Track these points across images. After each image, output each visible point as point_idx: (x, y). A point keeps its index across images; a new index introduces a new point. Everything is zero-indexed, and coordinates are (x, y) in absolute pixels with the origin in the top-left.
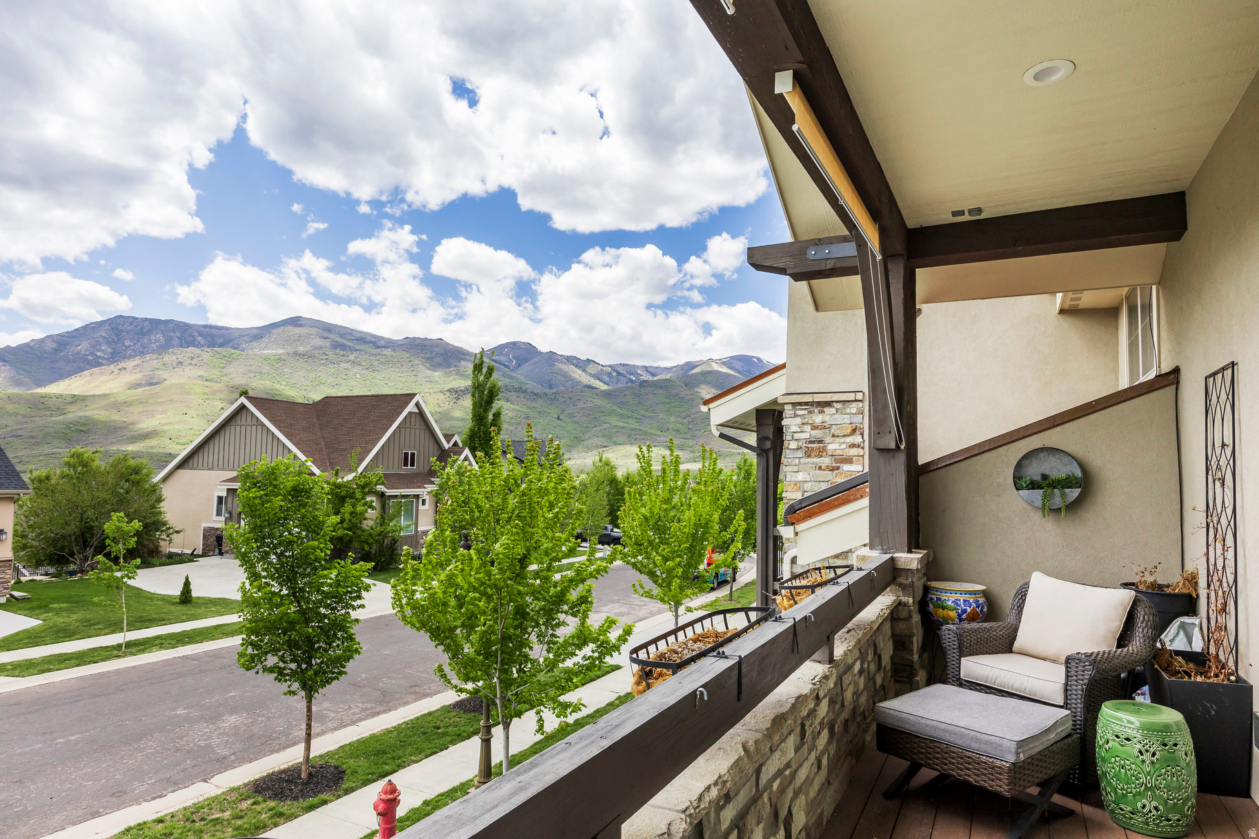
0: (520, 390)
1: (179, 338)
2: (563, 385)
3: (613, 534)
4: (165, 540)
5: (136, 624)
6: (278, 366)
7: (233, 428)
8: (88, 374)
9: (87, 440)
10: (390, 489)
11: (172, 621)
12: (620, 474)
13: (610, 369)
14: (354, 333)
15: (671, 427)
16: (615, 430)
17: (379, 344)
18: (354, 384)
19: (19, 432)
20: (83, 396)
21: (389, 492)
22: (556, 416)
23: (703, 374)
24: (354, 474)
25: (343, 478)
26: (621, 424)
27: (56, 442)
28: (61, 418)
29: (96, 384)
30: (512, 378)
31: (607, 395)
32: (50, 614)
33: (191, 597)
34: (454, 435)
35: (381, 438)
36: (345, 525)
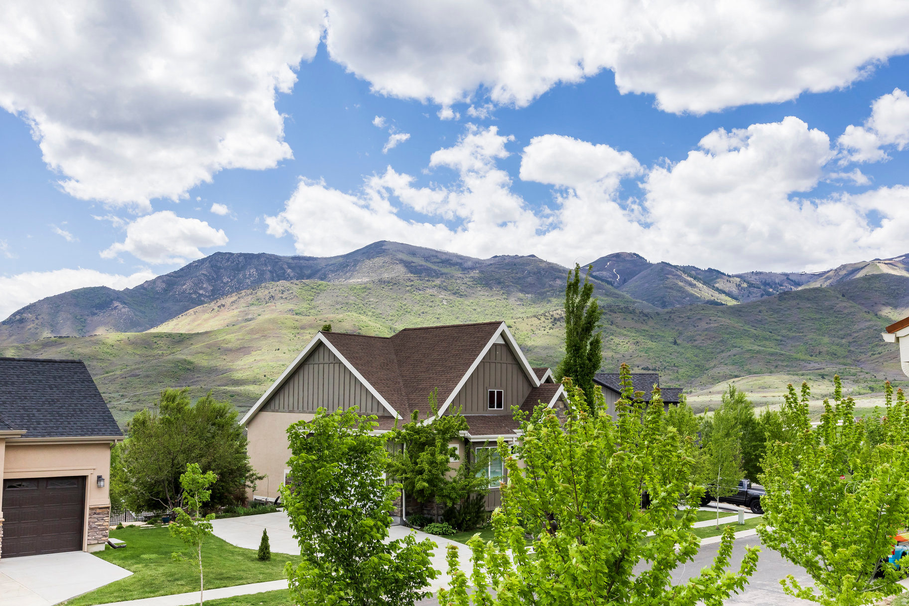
0: (627, 311)
1: (270, 272)
2: (679, 302)
3: (751, 492)
4: (249, 487)
5: (216, 581)
6: (363, 295)
7: (311, 367)
8: (192, 313)
9: (193, 378)
10: (474, 434)
11: (249, 581)
12: (758, 413)
13: (738, 279)
14: (439, 255)
15: (825, 349)
16: (747, 356)
17: (466, 265)
18: (441, 311)
19: (137, 372)
20: (189, 334)
21: (474, 438)
22: (671, 340)
23: (867, 279)
24: (433, 418)
25: (422, 422)
26: (756, 348)
27: (167, 380)
28: (170, 357)
29: (199, 322)
30: (617, 296)
31: (735, 311)
32: (140, 566)
33: (269, 553)
34: (546, 369)
35: (463, 375)
36: (425, 476)
